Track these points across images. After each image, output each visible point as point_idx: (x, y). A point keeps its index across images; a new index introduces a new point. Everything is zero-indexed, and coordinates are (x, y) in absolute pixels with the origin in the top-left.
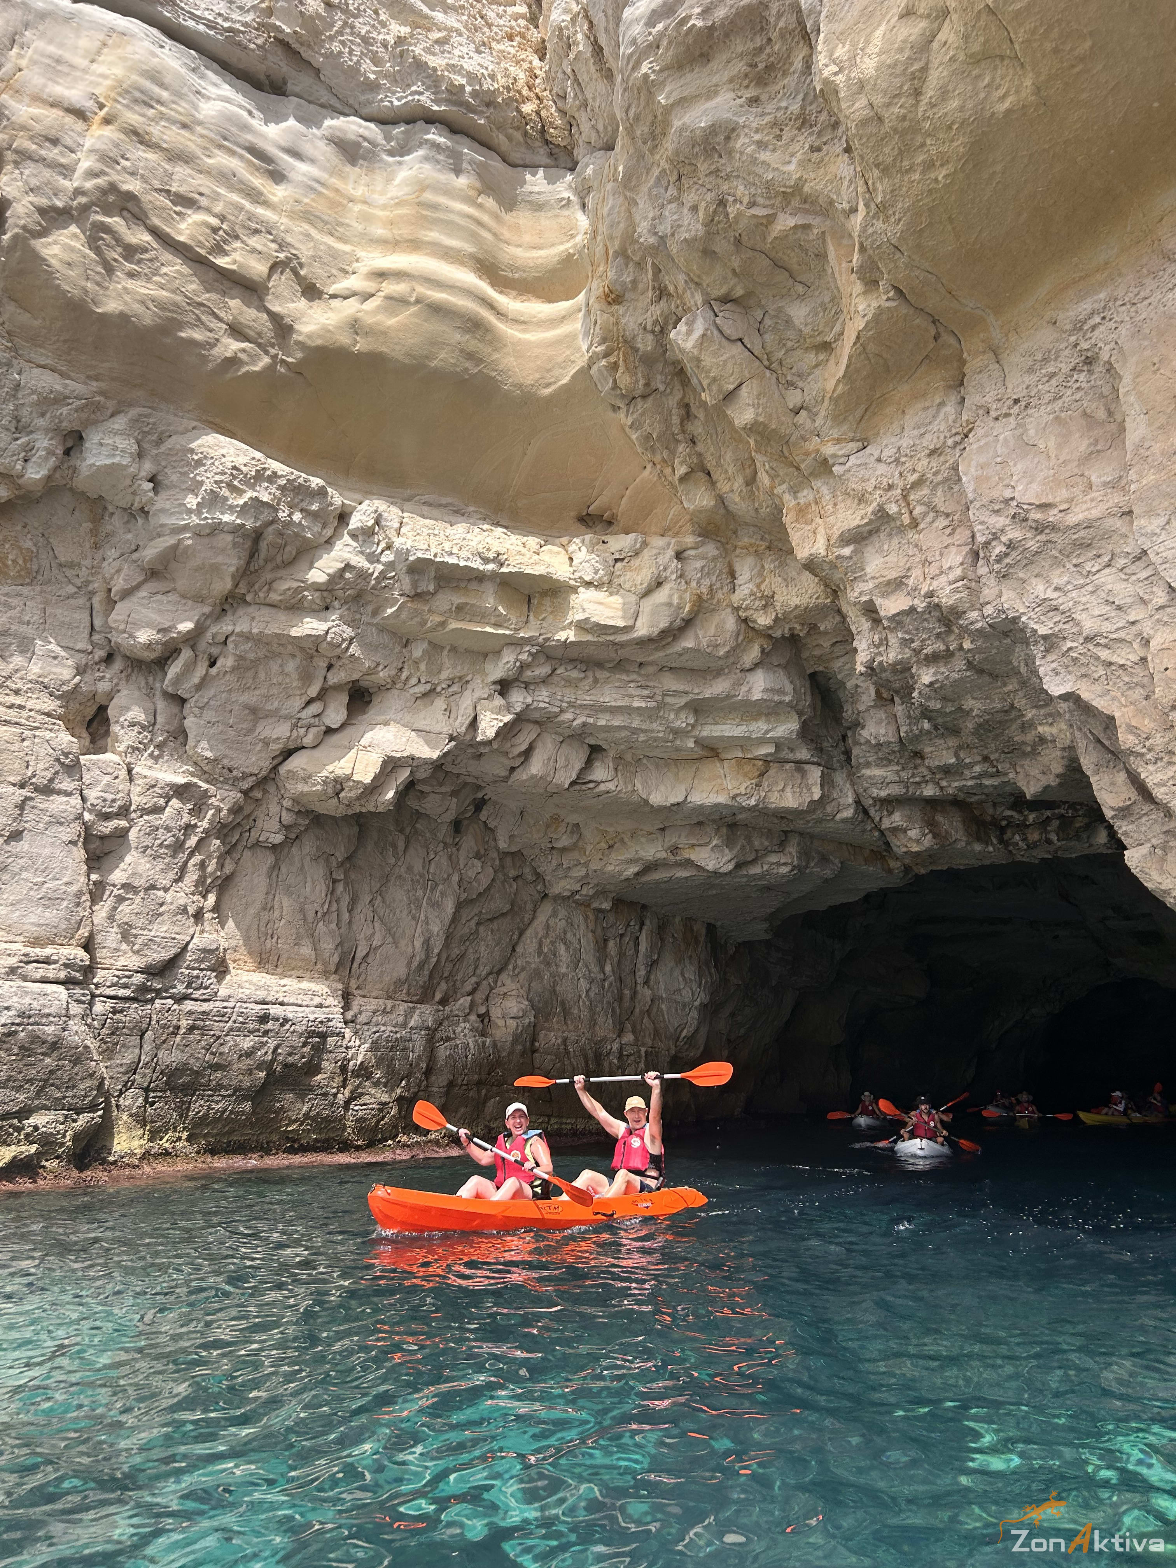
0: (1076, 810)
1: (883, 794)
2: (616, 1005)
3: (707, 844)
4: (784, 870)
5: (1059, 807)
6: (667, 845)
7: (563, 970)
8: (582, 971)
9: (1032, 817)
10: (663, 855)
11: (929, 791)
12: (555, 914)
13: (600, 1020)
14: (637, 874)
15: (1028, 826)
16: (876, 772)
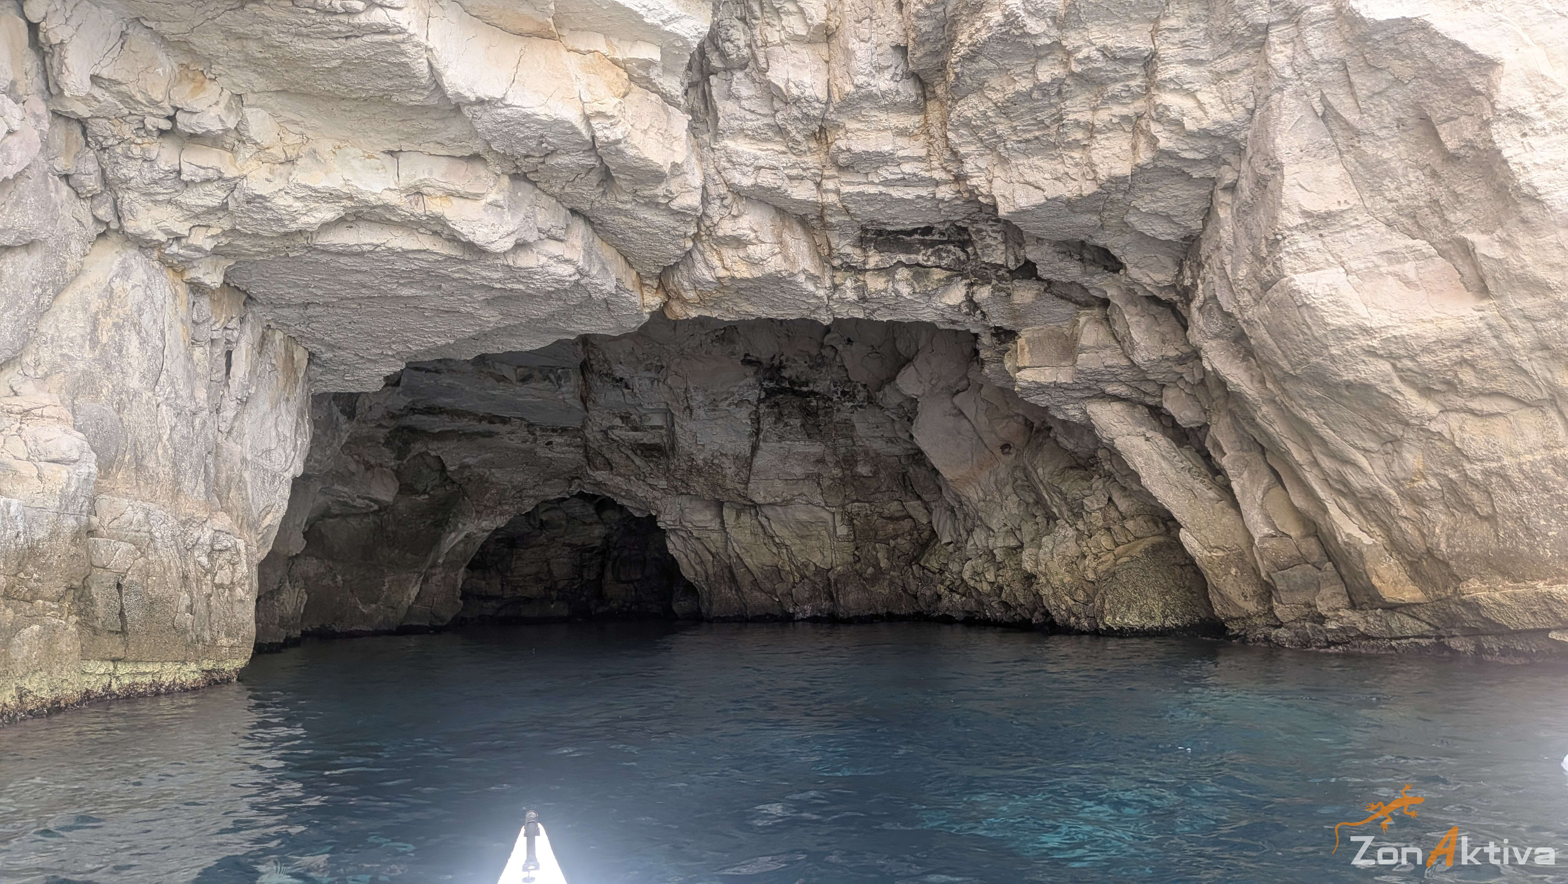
0: (941, 258)
1: (747, 182)
2: (210, 460)
3: (477, 197)
4: (565, 270)
5: (917, 252)
6: (404, 182)
7: (134, 383)
8: (165, 389)
9: (874, 259)
10: (393, 199)
11: (803, 192)
12: (125, 272)
13: (187, 484)
14: (326, 226)
15: (867, 270)
16: (743, 147)
